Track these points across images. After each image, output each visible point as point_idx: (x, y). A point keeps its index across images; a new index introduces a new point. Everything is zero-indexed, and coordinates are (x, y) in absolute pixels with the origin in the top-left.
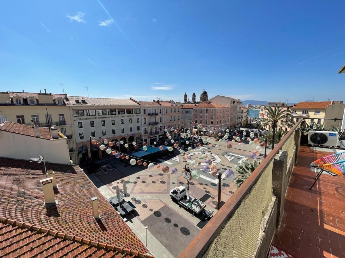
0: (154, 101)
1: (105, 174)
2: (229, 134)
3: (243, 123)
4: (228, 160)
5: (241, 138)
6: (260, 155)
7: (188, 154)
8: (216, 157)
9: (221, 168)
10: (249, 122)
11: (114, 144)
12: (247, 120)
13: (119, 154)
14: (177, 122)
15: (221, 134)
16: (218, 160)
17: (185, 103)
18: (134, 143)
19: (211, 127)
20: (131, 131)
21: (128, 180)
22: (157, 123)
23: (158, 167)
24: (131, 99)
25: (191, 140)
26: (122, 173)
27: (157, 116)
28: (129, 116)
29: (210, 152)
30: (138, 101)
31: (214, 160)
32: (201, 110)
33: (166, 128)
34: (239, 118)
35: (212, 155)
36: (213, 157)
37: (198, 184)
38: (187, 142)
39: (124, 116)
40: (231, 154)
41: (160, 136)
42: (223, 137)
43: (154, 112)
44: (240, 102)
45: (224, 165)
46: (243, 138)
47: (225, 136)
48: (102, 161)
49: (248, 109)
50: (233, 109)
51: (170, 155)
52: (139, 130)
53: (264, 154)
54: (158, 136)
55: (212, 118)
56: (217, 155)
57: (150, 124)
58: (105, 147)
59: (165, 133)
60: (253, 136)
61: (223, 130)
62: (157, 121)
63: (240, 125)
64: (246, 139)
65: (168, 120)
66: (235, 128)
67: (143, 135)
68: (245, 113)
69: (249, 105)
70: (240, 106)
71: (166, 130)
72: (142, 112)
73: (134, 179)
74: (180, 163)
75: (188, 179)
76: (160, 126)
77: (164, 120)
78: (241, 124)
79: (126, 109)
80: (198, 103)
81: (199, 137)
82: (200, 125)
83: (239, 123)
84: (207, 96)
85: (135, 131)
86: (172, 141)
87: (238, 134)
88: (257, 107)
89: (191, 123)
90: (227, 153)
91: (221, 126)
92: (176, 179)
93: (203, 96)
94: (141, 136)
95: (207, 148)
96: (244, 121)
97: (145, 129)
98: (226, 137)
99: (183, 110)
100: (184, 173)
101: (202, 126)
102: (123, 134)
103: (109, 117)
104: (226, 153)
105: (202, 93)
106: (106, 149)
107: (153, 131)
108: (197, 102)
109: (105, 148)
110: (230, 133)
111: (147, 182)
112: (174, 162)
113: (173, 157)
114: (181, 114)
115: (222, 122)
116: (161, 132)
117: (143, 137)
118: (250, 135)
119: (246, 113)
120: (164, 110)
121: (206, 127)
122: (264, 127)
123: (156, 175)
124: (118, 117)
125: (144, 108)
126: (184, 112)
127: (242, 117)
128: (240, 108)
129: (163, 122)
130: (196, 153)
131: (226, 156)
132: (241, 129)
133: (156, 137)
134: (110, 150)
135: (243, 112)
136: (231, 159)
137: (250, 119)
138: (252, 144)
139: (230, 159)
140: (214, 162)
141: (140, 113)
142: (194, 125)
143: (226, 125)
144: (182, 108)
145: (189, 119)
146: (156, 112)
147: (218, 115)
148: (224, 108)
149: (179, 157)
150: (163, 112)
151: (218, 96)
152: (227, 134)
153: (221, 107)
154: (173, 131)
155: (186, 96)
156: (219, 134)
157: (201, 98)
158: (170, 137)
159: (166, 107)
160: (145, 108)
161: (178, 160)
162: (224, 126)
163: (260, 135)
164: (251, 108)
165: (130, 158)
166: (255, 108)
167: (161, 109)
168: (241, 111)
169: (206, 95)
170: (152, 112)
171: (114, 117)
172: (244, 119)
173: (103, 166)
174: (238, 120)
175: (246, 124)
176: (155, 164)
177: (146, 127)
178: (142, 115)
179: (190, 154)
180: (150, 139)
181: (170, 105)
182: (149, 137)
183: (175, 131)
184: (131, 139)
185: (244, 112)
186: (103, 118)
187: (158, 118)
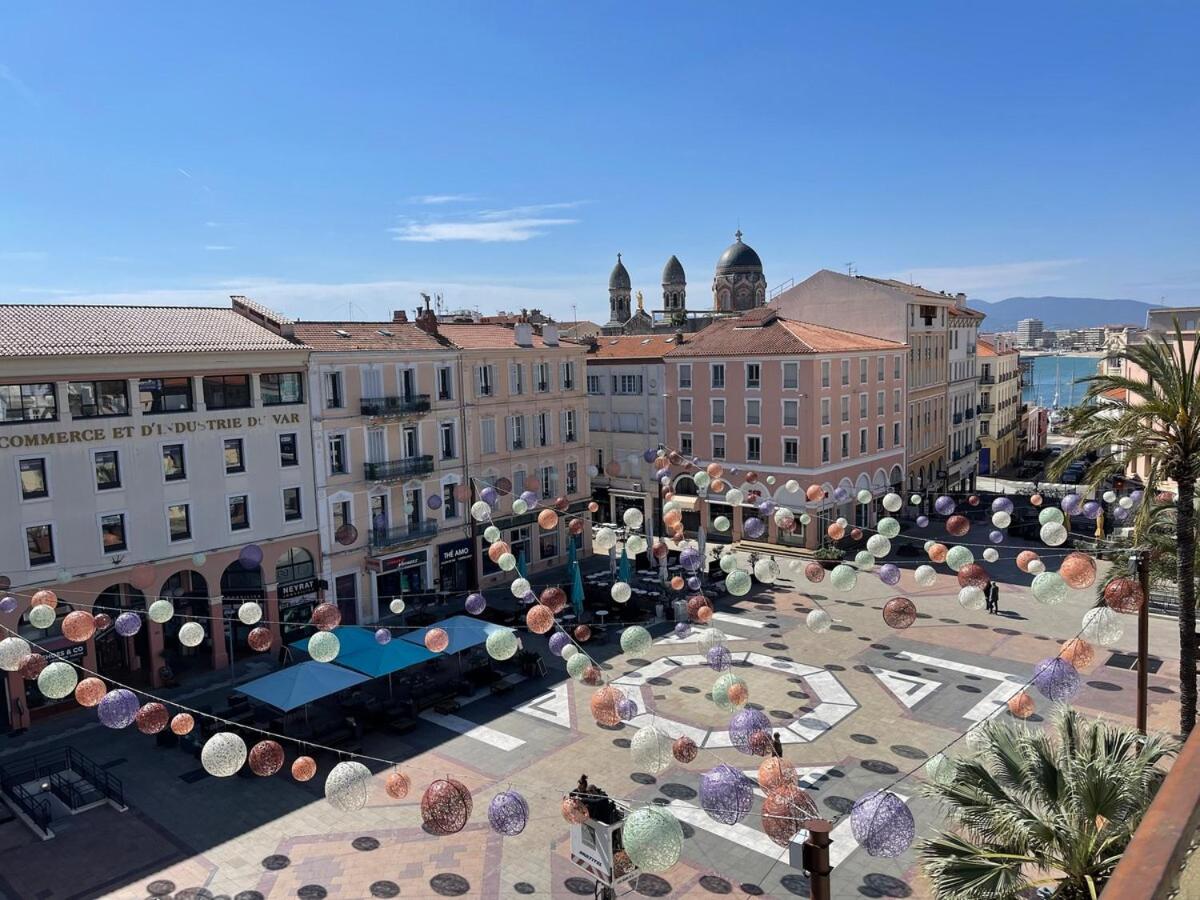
0: (400, 317)
1: (40, 839)
2: (897, 529)
3: (992, 444)
4: (900, 703)
5: (978, 554)
6: (1109, 663)
7: (631, 668)
8: (822, 682)
9: (850, 760)
10: (1032, 438)
11: (98, 623)
12: (1018, 425)
13: (124, 700)
14: (563, 451)
15: (848, 530)
16: (834, 700)
17: (618, 324)
18: (250, 612)
19: (782, 479)
20: (181, 534)
21: (200, 884)
22: (422, 466)
23: (393, 791)
24: (239, 307)
25: (657, 569)
26: (161, 830)
27: (419, 417)
28: (221, 424)
29: (783, 653)
30: (287, 317)
31: (804, 702)
32: (716, 368)
33: (485, 499)
34: (969, 414)
35: (797, 669)
36: (797, 688)
37: (698, 887)
38: (621, 592)
39: (187, 427)
40: (916, 657)
41: (443, 549)
42: (862, 545)
43: (399, 391)
44: (969, 314)
45: (870, 741)
46: (990, 554)
47: (872, 541)
48: (29, 745)
49: (1023, 354)
50: (923, 354)
51: (513, 679)
52: (298, 516)
53: (1135, 649)
54: (431, 551)
55: (791, 421)
56: (830, 668)
57: (371, 473)
58: (34, 650)
59: (478, 528)
60: (1056, 533)
61: (864, 496)
62: (422, 451)
63: (974, 458)
64: (1008, 555)
65: (498, 441)
66: (946, 478)
67: (325, 548)
68: (1003, 378)
69: (1035, 330)
70: (973, 340)
71: (480, 510)
72: (318, 391)
73: (247, 870)
74: (573, 740)
75: (605, 871)
76: (445, 480)
77: (470, 445)
78: (985, 454)
79: (199, 372)
80: (695, 325)
81: (710, 546)
82: (712, 466)
83: (968, 451)
84: (759, 275)
85: (268, 524)
86: (520, 587)
87: (958, 526)
88: (1081, 338)
89: (649, 458)
90: (891, 656)
91: (853, 473)
92: (546, 851)
93: (731, 277)
94: (312, 561)
95: (759, 625)
96: (1001, 434)
97: (340, 511)
98: (878, 547)
99: (597, 370)
100: (576, 829)
101: (726, 474)
102: (183, 547)
103: (75, 436)
104: (887, 653)
105: (726, 256)
106: (34, 667)
107: (398, 516)
108: (690, 316)
109: (28, 657)
110: (904, 518)
111: (338, 887)
112: (539, 733)
113: (526, 698)
114: (586, 401)
115: (853, 444)
116: (453, 522)
117: (327, 563)
118: (1040, 526)
119: (1014, 382)
120: (467, 375)
121: (749, 480)
122: (1134, 470)
123: (404, 835)
124: (146, 431)
125: (327, 368)
126: (606, 385)
127: (985, 407)
128: (972, 351)
129: (464, 456)
130: (686, 660)
131: (884, 676)
132: (984, 484)
133: (422, 556)
134: (61, 673)
135: (992, 373)
136: (920, 695)
137: (1042, 417)
138: (1052, 589)
139: (911, 692)
140: (803, 723)
141: (300, 401)
142: (668, 473)
143: (881, 463)
144: (590, 362)
145: (640, 433)
146: (417, 390)
147: (824, 397)
148: (863, 356)
149: (570, 691)
150: (467, 386)
151: (821, 278)
152: (888, 528)
153: (844, 345)
154: (532, 517)
155: (621, 279)
156: (831, 528)
157: (718, 288)
158: (506, 560)
159: (484, 353)
160: (336, 369)
161: (563, 718)
162: (870, 468)
163: (1110, 525)
164: (1047, 345)
165: (205, 730)
166: (1069, 344)
167: (445, 374)
168: (979, 372)
169: (756, 268)
170: (383, 396)
171: (116, 433)
172: (999, 420)
173: (31, 788)
174: (962, 426)
175: (1012, 454)
176: (376, 768)
177: (348, 496)
178: (317, 412)
179: (649, 672)
180: (374, 576)
181: (505, 340)
182: (370, 564)
183: (543, 513)
184: (242, 579)
185: (996, 373)
186: (32, 441)
187: (429, 433)
